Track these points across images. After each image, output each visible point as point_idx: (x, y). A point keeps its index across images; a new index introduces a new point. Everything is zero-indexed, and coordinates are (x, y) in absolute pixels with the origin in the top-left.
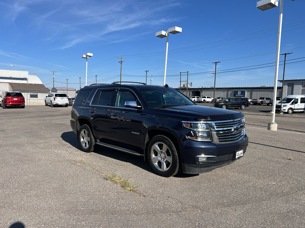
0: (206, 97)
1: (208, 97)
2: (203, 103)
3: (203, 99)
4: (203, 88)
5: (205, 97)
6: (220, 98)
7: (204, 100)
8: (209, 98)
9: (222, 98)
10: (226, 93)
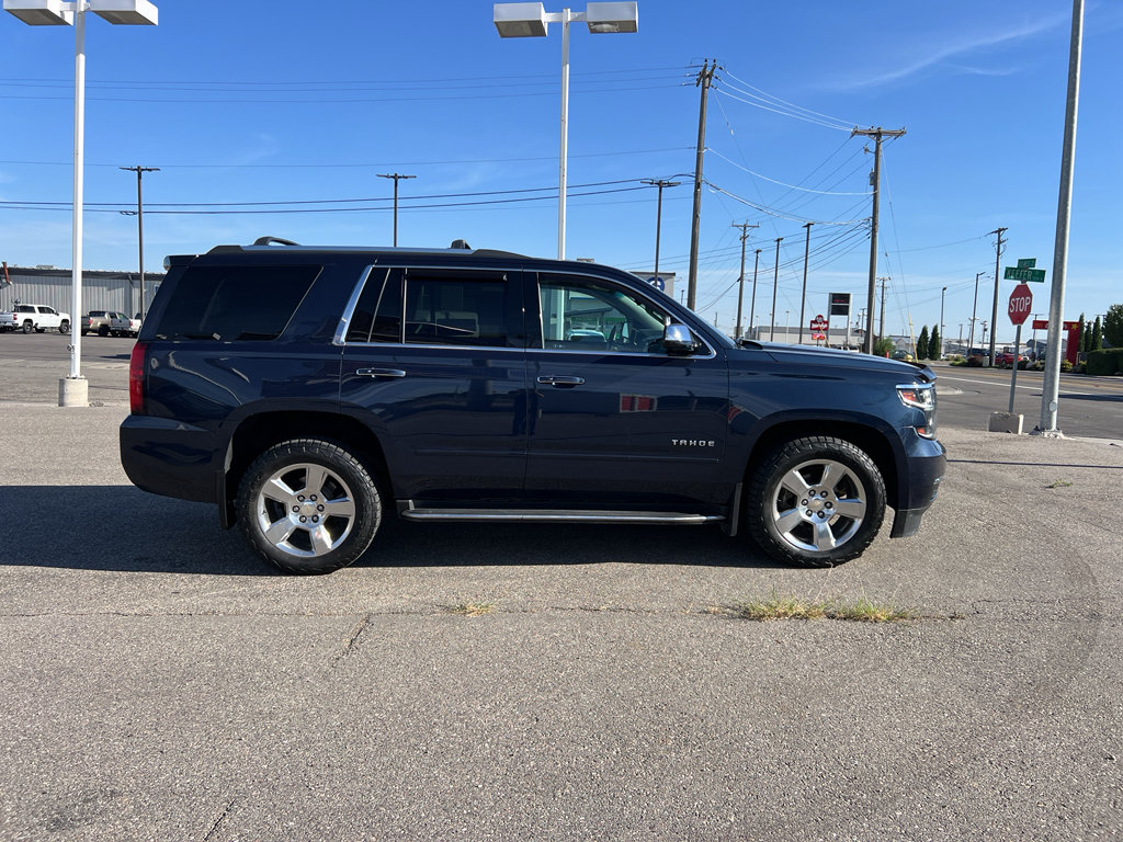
0: (36, 307)
1: (42, 310)
2: (24, 332)
3: (21, 318)
4: (10, 269)
5: (31, 310)
6: (104, 313)
7: (28, 321)
8: (49, 311)
9: (113, 316)
10: (120, 292)
